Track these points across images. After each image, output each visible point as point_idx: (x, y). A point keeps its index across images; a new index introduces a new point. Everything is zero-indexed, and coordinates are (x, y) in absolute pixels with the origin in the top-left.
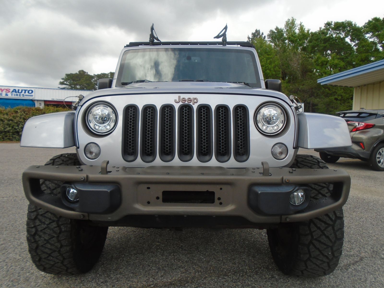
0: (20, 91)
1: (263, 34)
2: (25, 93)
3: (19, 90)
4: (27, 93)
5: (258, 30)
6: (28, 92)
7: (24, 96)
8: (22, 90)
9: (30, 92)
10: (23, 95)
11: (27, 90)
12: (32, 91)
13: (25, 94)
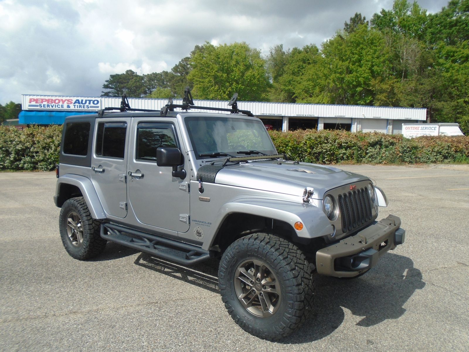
0: (84, 102)
1: (364, 19)
2: (90, 103)
3: (82, 101)
4: (92, 104)
5: (358, 13)
6: (94, 103)
7: (89, 108)
8: (86, 101)
9: (96, 102)
10: (87, 106)
11: (92, 100)
12: (98, 102)
13: (89, 105)
